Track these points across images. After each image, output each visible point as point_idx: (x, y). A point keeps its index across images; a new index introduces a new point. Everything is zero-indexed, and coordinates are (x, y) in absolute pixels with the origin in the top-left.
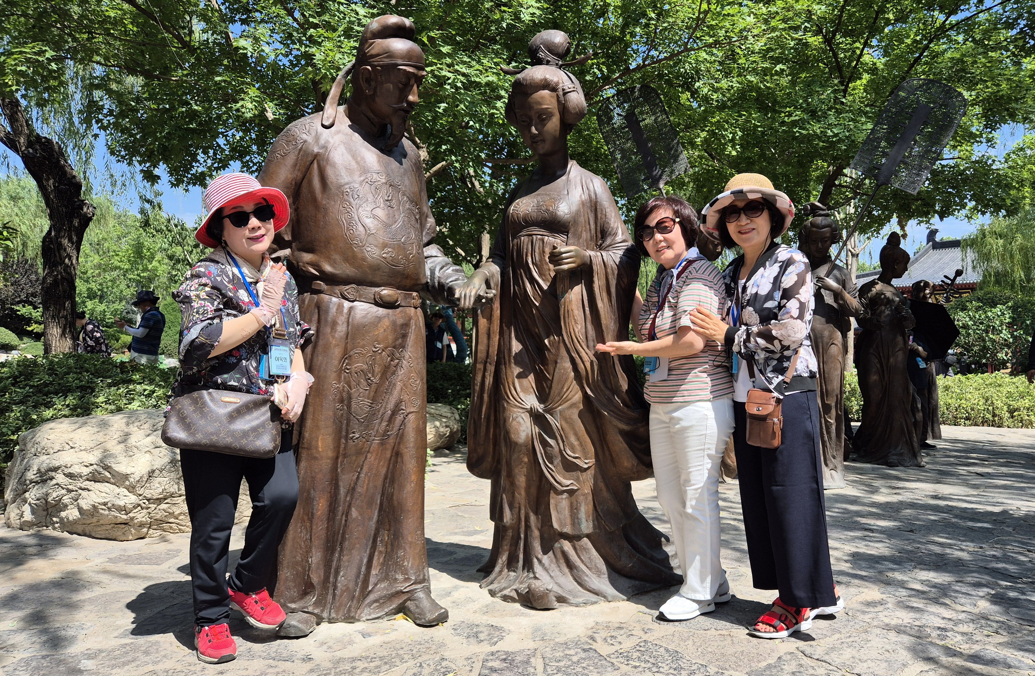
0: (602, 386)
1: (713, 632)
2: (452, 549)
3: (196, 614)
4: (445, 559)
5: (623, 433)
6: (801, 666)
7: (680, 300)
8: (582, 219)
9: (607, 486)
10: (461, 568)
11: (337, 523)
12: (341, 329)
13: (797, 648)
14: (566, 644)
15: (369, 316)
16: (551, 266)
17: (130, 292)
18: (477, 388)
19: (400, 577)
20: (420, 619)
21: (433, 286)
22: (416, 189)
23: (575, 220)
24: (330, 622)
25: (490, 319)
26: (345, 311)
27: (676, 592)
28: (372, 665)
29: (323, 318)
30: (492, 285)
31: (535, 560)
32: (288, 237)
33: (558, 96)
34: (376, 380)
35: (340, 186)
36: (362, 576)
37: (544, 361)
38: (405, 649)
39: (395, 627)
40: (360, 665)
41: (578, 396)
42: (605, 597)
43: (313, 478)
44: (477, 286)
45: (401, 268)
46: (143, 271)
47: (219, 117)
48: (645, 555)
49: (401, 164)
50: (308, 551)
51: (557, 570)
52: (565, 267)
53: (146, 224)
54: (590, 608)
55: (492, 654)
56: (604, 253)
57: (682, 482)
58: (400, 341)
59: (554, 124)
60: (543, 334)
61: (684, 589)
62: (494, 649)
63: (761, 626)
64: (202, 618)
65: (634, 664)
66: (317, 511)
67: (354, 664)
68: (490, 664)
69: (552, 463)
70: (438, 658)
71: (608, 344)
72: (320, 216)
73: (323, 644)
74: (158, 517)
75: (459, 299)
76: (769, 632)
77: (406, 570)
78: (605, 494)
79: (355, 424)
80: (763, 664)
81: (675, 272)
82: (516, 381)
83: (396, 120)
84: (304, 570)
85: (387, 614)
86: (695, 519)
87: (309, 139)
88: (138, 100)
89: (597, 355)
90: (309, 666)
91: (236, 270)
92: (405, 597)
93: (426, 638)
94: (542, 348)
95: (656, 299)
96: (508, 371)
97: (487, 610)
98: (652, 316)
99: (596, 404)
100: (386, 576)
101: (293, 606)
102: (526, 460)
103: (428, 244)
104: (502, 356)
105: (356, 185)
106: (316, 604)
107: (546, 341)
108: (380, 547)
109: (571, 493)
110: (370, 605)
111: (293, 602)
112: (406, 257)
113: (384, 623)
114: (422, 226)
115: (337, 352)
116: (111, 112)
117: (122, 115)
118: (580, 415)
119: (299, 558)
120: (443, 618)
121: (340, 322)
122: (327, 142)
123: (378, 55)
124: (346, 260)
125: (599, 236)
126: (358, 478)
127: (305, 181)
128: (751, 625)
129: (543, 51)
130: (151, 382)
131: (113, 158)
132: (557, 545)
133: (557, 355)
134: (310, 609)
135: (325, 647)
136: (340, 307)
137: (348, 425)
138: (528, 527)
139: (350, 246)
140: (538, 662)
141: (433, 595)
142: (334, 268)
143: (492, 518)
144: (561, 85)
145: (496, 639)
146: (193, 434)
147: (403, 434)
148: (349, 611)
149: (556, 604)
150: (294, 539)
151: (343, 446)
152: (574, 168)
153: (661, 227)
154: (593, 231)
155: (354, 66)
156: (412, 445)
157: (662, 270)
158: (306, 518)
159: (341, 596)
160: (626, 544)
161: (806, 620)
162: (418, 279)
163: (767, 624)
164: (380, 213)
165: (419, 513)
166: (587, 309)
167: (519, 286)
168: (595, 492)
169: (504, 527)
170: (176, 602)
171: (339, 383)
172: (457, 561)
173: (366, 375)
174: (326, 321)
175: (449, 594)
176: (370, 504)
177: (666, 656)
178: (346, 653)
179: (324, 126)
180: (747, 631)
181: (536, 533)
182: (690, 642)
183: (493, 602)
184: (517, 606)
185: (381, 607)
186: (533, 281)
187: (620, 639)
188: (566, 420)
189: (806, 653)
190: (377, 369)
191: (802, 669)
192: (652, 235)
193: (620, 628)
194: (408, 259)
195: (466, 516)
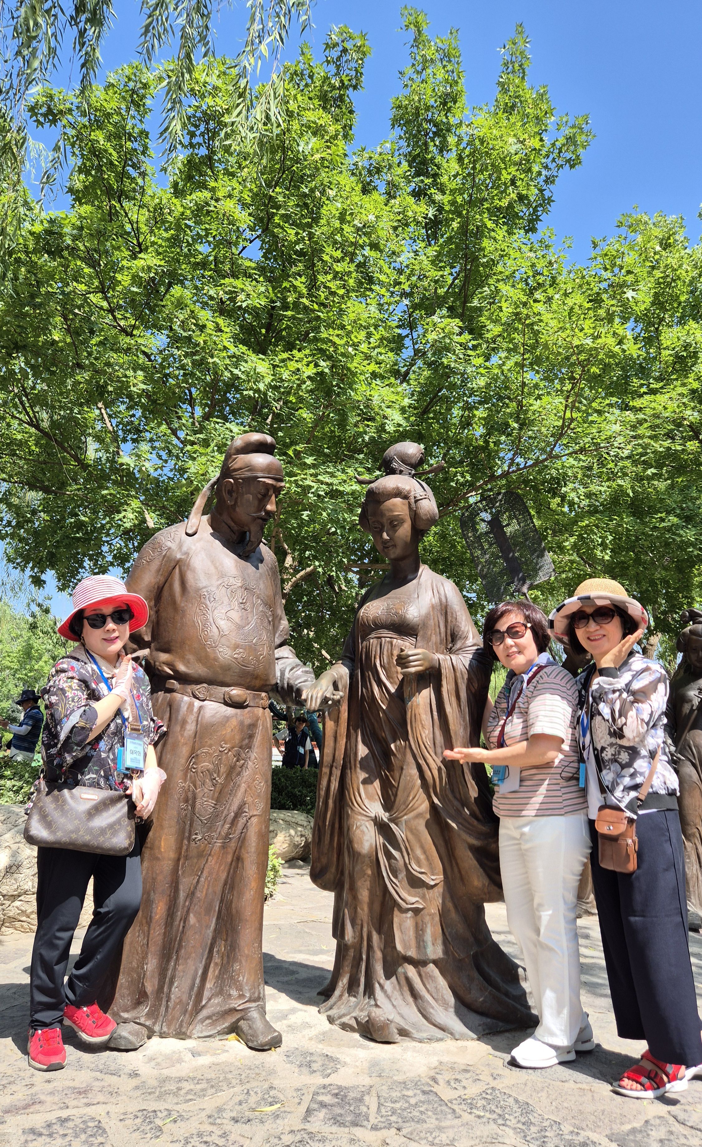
0: (450, 796)
1: (571, 1085)
2: (294, 968)
3: (32, 1016)
4: (286, 979)
5: (473, 848)
6: (671, 1133)
7: (531, 706)
8: (431, 622)
9: (456, 907)
10: (300, 989)
11: (175, 929)
12: (191, 727)
13: (669, 1112)
14: (404, 1083)
15: (218, 716)
16: (399, 669)
17: (17, 692)
18: (323, 793)
19: (234, 993)
20: (252, 1041)
21: (283, 688)
22: (270, 592)
23: (425, 625)
24: (161, 1037)
25: (337, 721)
26: (195, 710)
27: (530, 1035)
28: (199, 1087)
29: (173, 716)
30: (340, 687)
31: (377, 986)
32: (147, 638)
33: (409, 504)
34: (220, 780)
35: (198, 590)
36: (196, 989)
37: (390, 767)
38: (234, 1073)
39: (226, 1048)
40: (186, 1086)
41: (425, 806)
42: (452, 1034)
43: (154, 879)
44: (324, 688)
45: (251, 668)
46: (31, 671)
47: (103, 526)
48: (497, 988)
49: (257, 568)
50: (144, 957)
51: (400, 998)
52: (412, 670)
53: (33, 627)
54: (435, 1045)
55: (324, 1087)
56: (453, 657)
57: (535, 905)
58: (247, 741)
59: (405, 530)
60: (389, 738)
61: (539, 1031)
62: (327, 1081)
63: (626, 1082)
64: (37, 1021)
65: (478, 1113)
66: (156, 914)
67: (180, 1085)
68: (320, 1098)
69: (396, 877)
70: (266, 1086)
71: (456, 750)
72: (178, 618)
73: (151, 1059)
74: (11, 914)
75: (305, 700)
76: (636, 1090)
77: (241, 985)
78: (453, 915)
79: (198, 826)
80: (627, 1127)
81: (526, 677)
82: (361, 786)
83: (254, 528)
84: (139, 977)
85: (219, 1033)
86: (550, 949)
87: (173, 546)
88: (34, 512)
89: (444, 761)
90: (135, 1082)
91: (95, 667)
92: (238, 1016)
93: (257, 1063)
94: (387, 754)
95: (504, 705)
96: (354, 776)
97: (323, 1037)
98: (502, 722)
99: (443, 814)
100: (220, 992)
101: (125, 1015)
102: (369, 872)
103: (281, 645)
104: (347, 760)
105: (213, 589)
106: (149, 1015)
107: (392, 746)
108: (216, 959)
109: (417, 911)
110: (202, 1021)
111: (127, 1011)
112: (257, 658)
113: (215, 1043)
114: (275, 628)
115: (185, 751)
116: (9, 523)
117: (19, 526)
118: (427, 825)
119: (135, 964)
120: (276, 1043)
121: (189, 721)
122: (189, 548)
123: (240, 469)
124: (199, 660)
125: (449, 639)
126: (198, 881)
127: (167, 585)
128: (616, 1080)
129: (396, 462)
130: (21, 777)
131: (11, 565)
132: (400, 970)
133: (404, 761)
134: (142, 1020)
135: (153, 1063)
136: (191, 705)
137: (191, 825)
138: (370, 947)
139: (204, 647)
140: (371, 1101)
141: (268, 1017)
142: (187, 667)
143: (334, 935)
144: (412, 493)
145: (329, 1071)
146: (53, 832)
147: (244, 838)
148: (181, 1026)
149: (397, 1038)
150: (131, 943)
151: (185, 847)
152: (425, 572)
153: (512, 631)
154: (443, 635)
155: (218, 479)
156: (253, 850)
157: (512, 675)
158: (144, 921)
159: (174, 1008)
160: (476, 975)
161: (681, 1079)
162: (267, 680)
163: (633, 1080)
164: (235, 615)
165: (257, 924)
166: (435, 713)
167: (367, 689)
168: (443, 915)
169: (346, 945)
170: (16, 1003)
171: (185, 782)
172: (298, 982)
173: (211, 775)
174: (177, 719)
175: (285, 1017)
176: (208, 910)
177: (515, 1107)
178: (173, 1072)
179: (187, 534)
180: (611, 1088)
181: (379, 955)
182: (544, 1094)
183: (331, 1030)
184: (357, 1036)
185: (213, 1024)
186: (380, 683)
187: (464, 1083)
188: (411, 831)
189: (679, 1118)
190: (223, 769)
191: (672, 1137)
192: (502, 640)
193: (466, 1071)
194: (258, 660)
195: (313, 933)
